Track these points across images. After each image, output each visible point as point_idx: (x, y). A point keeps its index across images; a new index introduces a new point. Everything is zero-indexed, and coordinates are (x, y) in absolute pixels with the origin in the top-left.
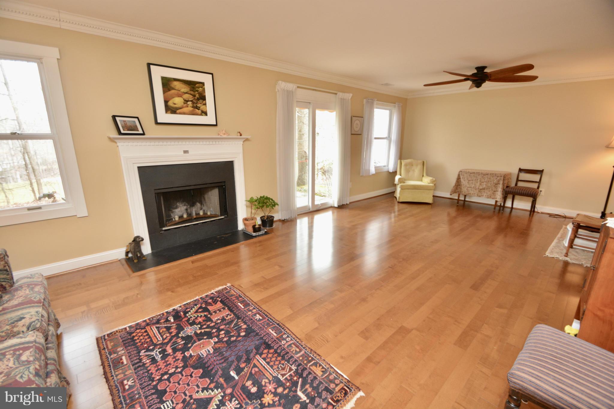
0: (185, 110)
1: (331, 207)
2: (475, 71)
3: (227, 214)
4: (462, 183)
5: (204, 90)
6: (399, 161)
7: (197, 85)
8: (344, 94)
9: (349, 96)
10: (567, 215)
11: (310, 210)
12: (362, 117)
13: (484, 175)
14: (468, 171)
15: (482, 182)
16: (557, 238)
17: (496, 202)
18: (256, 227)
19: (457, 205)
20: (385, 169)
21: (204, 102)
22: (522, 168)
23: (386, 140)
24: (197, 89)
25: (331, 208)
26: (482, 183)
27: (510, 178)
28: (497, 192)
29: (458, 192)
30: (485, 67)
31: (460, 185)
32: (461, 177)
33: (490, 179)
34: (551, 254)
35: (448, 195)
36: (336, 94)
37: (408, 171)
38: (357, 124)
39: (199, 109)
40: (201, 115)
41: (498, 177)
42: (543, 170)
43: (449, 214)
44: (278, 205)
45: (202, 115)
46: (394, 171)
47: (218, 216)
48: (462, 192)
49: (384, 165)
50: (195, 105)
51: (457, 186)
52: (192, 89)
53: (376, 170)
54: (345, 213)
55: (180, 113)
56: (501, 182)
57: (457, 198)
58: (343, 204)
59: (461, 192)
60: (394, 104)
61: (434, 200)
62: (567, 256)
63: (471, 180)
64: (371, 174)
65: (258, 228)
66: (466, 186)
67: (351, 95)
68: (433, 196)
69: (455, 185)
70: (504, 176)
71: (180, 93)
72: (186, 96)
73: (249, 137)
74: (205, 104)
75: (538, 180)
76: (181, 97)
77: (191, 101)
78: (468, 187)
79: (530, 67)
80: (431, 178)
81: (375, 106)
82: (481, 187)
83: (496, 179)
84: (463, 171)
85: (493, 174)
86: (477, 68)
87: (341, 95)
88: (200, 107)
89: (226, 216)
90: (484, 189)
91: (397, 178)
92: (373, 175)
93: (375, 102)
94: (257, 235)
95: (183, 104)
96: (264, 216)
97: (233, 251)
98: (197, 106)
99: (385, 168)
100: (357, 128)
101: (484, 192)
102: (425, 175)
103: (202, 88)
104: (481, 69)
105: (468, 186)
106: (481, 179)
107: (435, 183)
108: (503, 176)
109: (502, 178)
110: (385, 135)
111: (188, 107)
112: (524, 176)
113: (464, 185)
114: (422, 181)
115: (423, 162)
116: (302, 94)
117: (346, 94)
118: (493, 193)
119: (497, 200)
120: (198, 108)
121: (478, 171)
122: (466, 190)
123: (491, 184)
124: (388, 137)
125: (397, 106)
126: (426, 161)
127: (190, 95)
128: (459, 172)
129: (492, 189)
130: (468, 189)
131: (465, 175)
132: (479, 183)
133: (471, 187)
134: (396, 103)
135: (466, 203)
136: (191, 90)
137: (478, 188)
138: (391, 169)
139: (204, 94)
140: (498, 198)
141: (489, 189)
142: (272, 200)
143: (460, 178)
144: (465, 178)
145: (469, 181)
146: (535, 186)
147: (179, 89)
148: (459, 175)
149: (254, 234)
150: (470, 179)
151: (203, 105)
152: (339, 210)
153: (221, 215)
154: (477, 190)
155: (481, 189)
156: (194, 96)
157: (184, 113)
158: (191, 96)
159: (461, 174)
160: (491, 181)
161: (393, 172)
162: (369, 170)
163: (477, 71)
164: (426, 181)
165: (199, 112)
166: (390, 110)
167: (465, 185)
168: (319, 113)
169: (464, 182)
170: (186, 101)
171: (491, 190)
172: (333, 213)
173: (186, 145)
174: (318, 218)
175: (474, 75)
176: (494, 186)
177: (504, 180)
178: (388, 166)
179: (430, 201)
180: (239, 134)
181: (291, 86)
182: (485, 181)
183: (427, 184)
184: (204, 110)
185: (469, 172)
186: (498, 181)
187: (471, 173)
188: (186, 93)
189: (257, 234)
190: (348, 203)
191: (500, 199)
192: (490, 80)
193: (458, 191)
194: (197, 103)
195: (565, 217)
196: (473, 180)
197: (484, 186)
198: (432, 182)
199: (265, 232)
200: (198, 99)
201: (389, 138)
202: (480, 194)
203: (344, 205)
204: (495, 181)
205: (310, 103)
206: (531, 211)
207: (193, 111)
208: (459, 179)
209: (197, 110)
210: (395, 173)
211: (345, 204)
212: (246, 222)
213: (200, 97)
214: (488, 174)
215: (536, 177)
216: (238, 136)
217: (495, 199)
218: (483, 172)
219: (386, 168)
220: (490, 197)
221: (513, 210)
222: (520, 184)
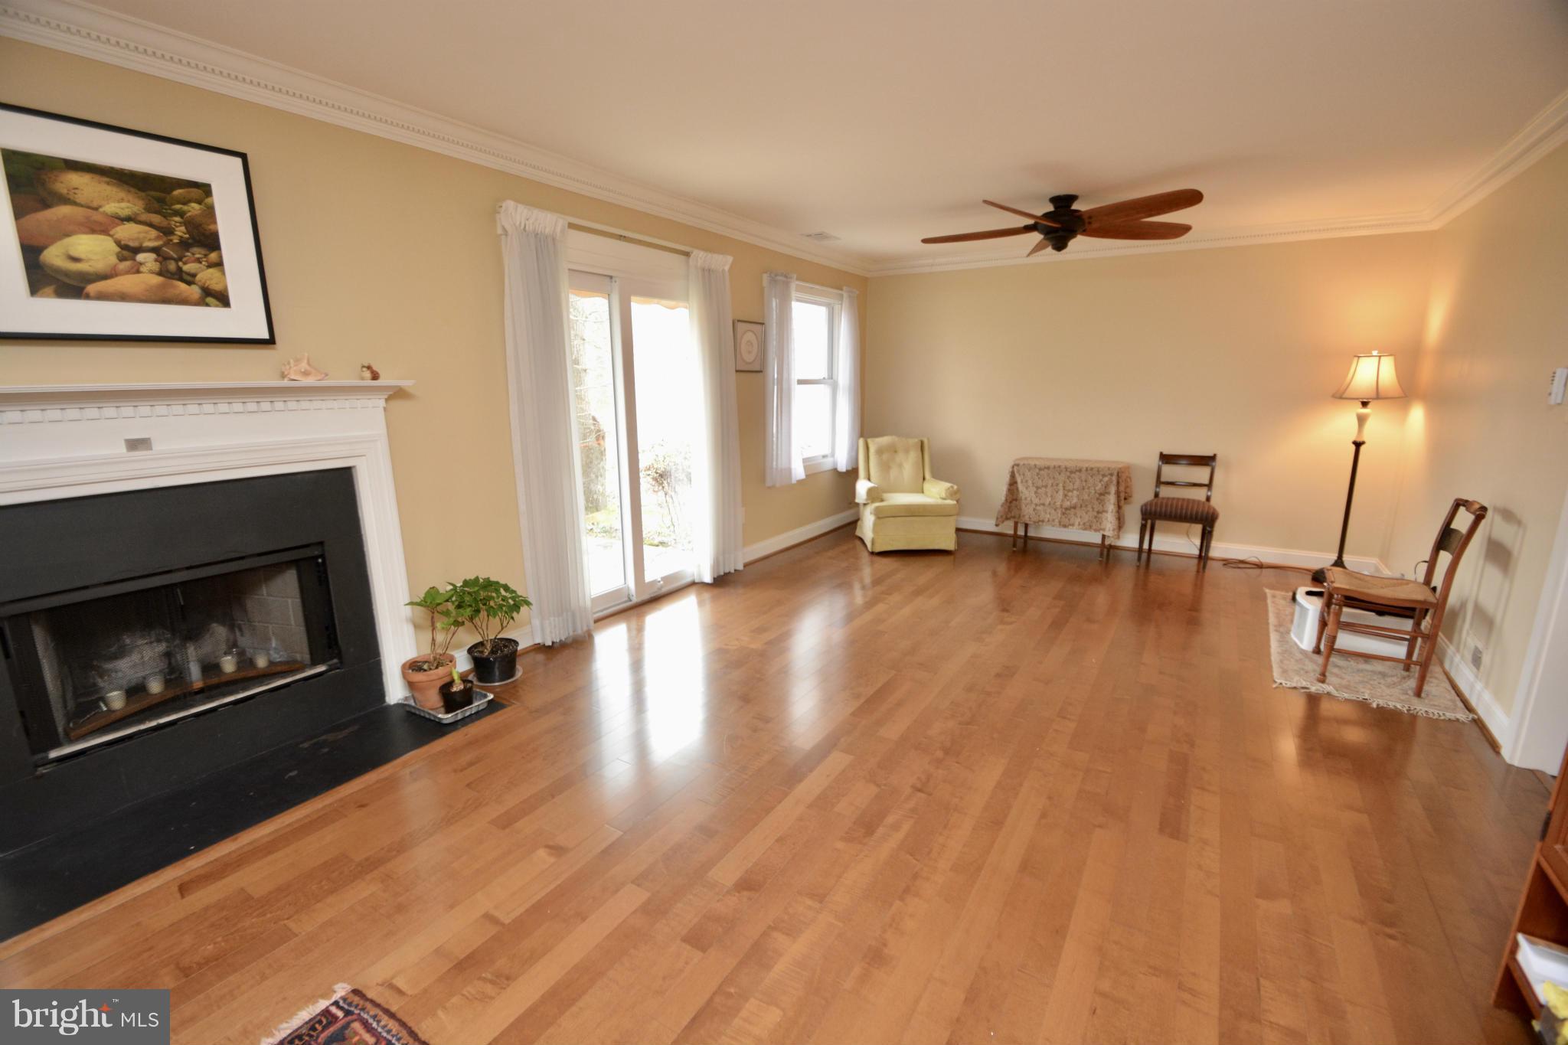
0: (125, 283)
1: (693, 584)
2: (1050, 208)
3: (339, 656)
4: (1021, 495)
5: (210, 211)
6: (861, 442)
7: (177, 192)
8: (710, 255)
9: (722, 262)
10: (1266, 559)
11: (631, 600)
12: (763, 324)
13: (1071, 472)
14: (1032, 463)
15: (1069, 491)
16: (1272, 628)
17: (1104, 537)
18: (454, 689)
19: (1014, 552)
20: (828, 464)
21: (213, 256)
22: (1165, 453)
23: (822, 386)
24: (178, 207)
25: (693, 589)
26: (1070, 494)
27: (1130, 478)
28: (1104, 514)
29: (1014, 517)
30: (1072, 198)
31: (1016, 500)
32: (1019, 480)
33: (1086, 481)
35: (989, 525)
36: (687, 254)
37: (885, 467)
38: (750, 343)
39: (189, 283)
40: (201, 302)
41: (1104, 476)
42: (1215, 455)
43: (994, 574)
44: (528, 603)
45: (207, 305)
46: (850, 468)
47: (302, 669)
48: (1024, 516)
49: (823, 453)
50: (172, 266)
51: (1011, 502)
52: (156, 205)
53: (805, 468)
55: (102, 297)
56: (1113, 489)
57: (1011, 532)
58: (727, 571)
59: (1020, 517)
60: (840, 292)
61: (959, 543)
63: (1043, 486)
64: (794, 481)
65: (461, 692)
66: (1031, 500)
67: (730, 259)
68: (958, 530)
69: (1006, 500)
70: (1118, 473)
71: (96, 216)
72: (129, 232)
73: (406, 383)
74: (219, 264)
75: (1206, 482)
76: (105, 231)
77: (154, 250)
78: (1036, 505)
79: (1192, 198)
80: (948, 485)
81: (794, 294)
82: (1067, 504)
83: (1101, 481)
84: (1022, 463)
85: (1092, 469)
86: (1054, 200)
87: (700, 257)
88: (194, 276)
89: (335, 661)
90: (1075, 508)
91: (862, 487)
92: (800, 482)
93: (794, 285)
94: (460, 717)
95: (113, 260)
96: (481, 644)
98: (180, 269)
99: (825, 460)
100: (750, 352)
101: (1075, 514)
102: (928, 476)
103: (199, 202)
104: (1063, 203)
105: (1036, 501)
106: (1065, 482)
107: (958, 496)
108: (1116, 474)
109: (1114, 478)
110: (822, 373)
111: (138, 272)
112: (1170, 472)
113: (1026, 499)
114: (923, 492)
115: (922, 443)
116: (581, 248)
117: (716, 256)
118: (1096, 517)
119: (1105, 534)
120: (189, 279)
121: (1057, 464)
122: (1031, 511)
123: (1089, 495)
124: (829, 378)
125: (845, 295)
126: (928, 439)
127: (147, 228)
128: (1013, 467)
129: (1093, 508)
130: (1038, 508)
131: (1028, 474)
132: (1061, 493)
133: (1044, 505)
134: (844, 288)
135: (1030, 543)
136: (148, 210)
137: (1061, 506)
138: (843, 467)
139: (212, 227)
140: (1107, 529)
141: (1086, 506)
142: (506, 588)
143: (1016, 483)
144: (1027, 481)
145: (1038, 488)
146: (1199, 494)
147: (95, 204)
148: (1013, 476)
149: (447, 718)
150: (1040, 483)
151: (210, 266)
152: (716, 591)
153: (314, 663)
154: (1059, 511)
155: (1066, 509)
156: (167, 232)
157: (123, 297)
158: (154, 233)
159: (1018, 471)
160: (1089, 488)
161: (848, 472)
162: (789, 470)
163: (1056, 208)
164: (935, 493)
165: (194, 291)
166: (828, 305)
167: (1029, 499)
168: (642, 311)
169: (1025, 492)
170: (128, 251)
171: (1091, 510)
172: (701, 603)
173: (138, 420)
174: (656, 620)
175: (1047, 216)
176: (1098, 499)
177: (1118, 483)
178: (833, 455)
179: (948, 542)
180: (368, 374)
181: (548, 221)
182: (1075, 487)
183: (940, 501)
184: (216, 286)
185: (1035, 465)
186: (1105, 487)
187: (1040, 469)
188: (129, 219)
189: (459, 714)
190: (740, 567)
191: (1114, 530)
192: (1086, 233)
193: (1013, 514)
194: (180, 259)
195: (1260, 566)
196: (1046, 487)
197: (1075, 500)
198: (952, 494)
199: (490, 702)
200: (185, 245)
201: (831, 379)
202: (1065, 521)
203: (729, 573)
204: (1099, 487)
205: (611, 277)
206: (1198, 557)
207: (162, 286)
208: (1013, 483)
209: (182, 286)
210: (852, 475)
211: (733, 571)
212: (419, 677)
213: (192, 237)
214: (1080, 471)
215: (1201, 474)
216: (363, 379)
217: (1102, 532)
218: (1068, 464)
219: (829, 460)
220: (1091, 527)
221: (1153, 557)
222: (1166, 492)
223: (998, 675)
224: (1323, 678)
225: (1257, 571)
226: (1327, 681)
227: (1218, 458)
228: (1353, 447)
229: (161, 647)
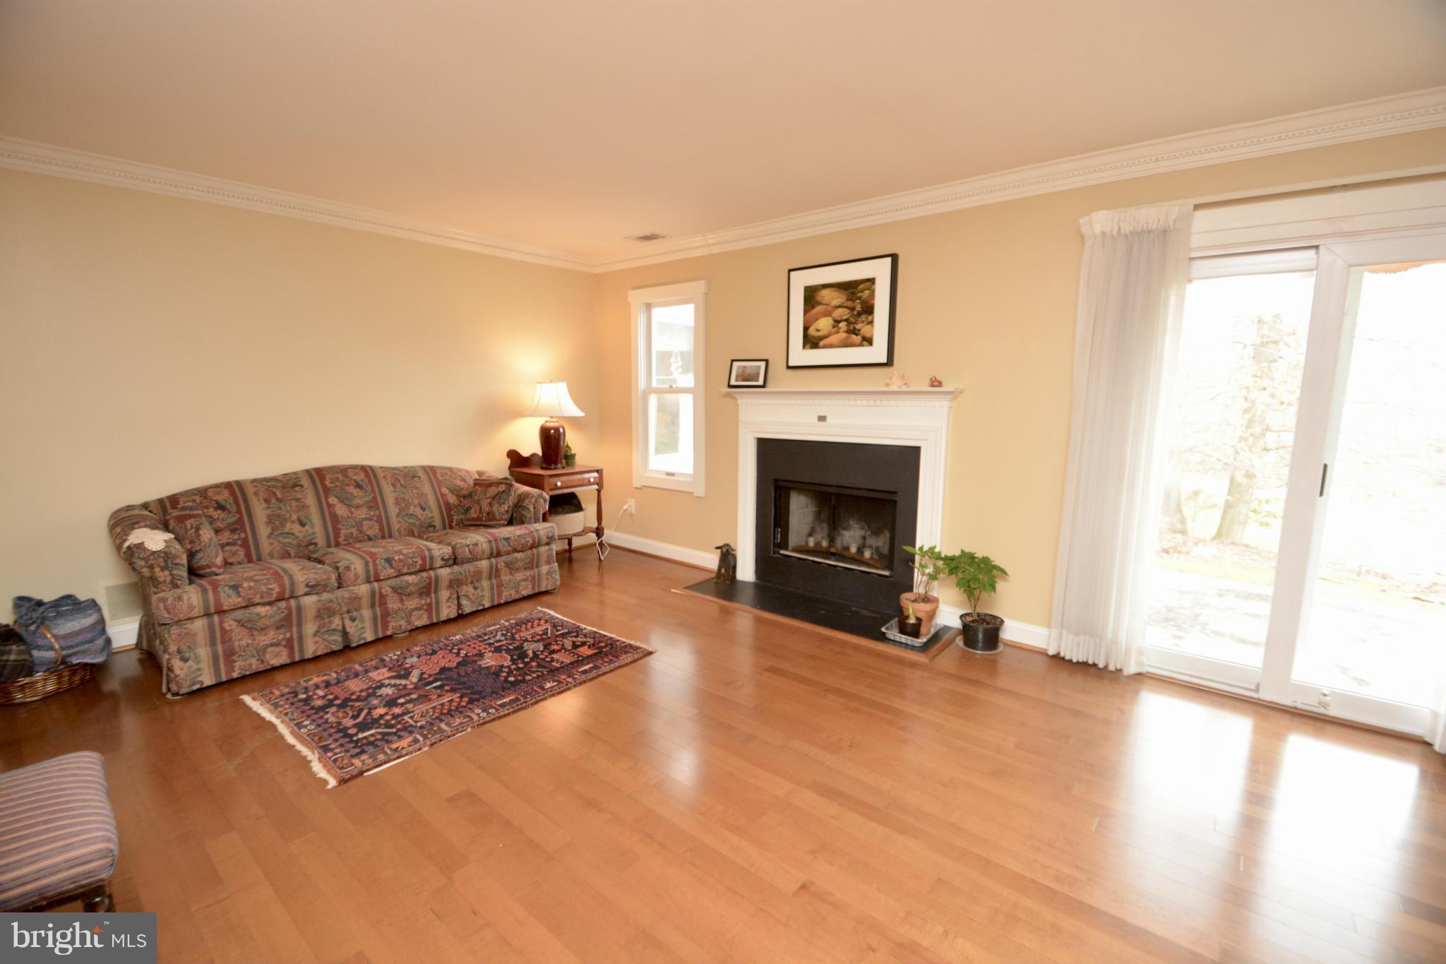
0: (833, 339)
5: (873, 292)
7: (861, 287)
18: (907, 621)
21: (870, 318)
24: (859, 294)
39: (857, 335)
40: (861, 345)
45: (863, 346)
50: (852, 327)
52: (851, 297)
55: (825, 347)
71: (829, 308)
72: (840, 313)
73: (954, 389)
74: (871, 322)
76: (830, 315)
77: (847, 320)
88: (859, 330)
89: (892, 572)
95: (831, 328)
98: (855, 328)
103: (868, 290)
111: (838, 332)
120: (855, 332)
127: (845, 309)
136: (847, 300)
139: (872, 302)
147: (828, 303)
151: (867, 324)
156: (852, 309)
157: (831, 346)
158: (847, 311)
165: (857, 339)
170: (837, 322)
173: (824, 406)
184: (868, 335)
188: (840, 307)
194: (856, 323)
200: (859, 314)
207: (846, 338)
209: (854, 336)
213: (863, 310)
216: (931, 386)
229: (863, 533)
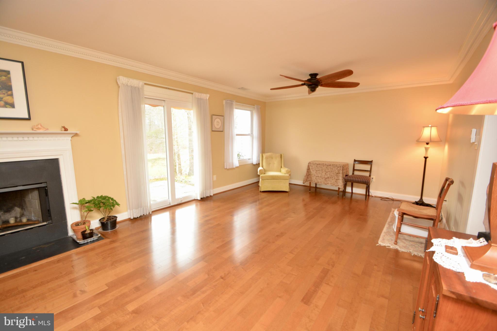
1: (195, 200)
2: (310, 77)
3: (51, 219)
4: (311, 173)
5: (9, 79)
6: (261, 155)
8: (200, 94)
9: (206, 96)
10: (395, 197)
11: (170, 204)
12: (223, 116)
13: (327, 166)
14: (315, 162)
15: (326, 172)
16: (387, 223)
17: (339, 188)
18: (86, 233)
19: (310, 192)
20: (250, 162)
21: (9, 92)
22: (356, 160)
23: (249, 136)
25: (194, 202)
26: (327, 173)
27: (348, 168)
28: (338, 180)
29: (309, 181)
30: (316, 75)
31: (310, 175)
32: (311, 168)
33: (332, 169)
34: (382, 243)
35: (300, 182)
36: (192, 94)
37: (268, 164)
38: (218, 122)
40: (4, 107)
41: (338, 167)
42: (372, 161)
43: (303, 200)
44: (118, 205)
45: (7, 107)
46: (258, 163)
47: (40, 222)
48: (312, 180)
49: (249, 158)
51: (308, 176)
53: (239, 163)
54: (210, 204)
56: (341, 172)
57: (309, 185)
58: (207, 196)
59: (311, 181)
60: (254, 106)
61: (290, 188)
62: (396, 244)
63: (318, 170)
64: (234, 167)
65: (89, 233)
66: (315, 175)
67: (208, 95)
68: (290, 184)
69: (306, 175)
70: (343, 166)
73: (78, 132)
74: (11, 95)
75: (369, 170)
78: (316, 177)
79: (349, 73)
80: (287, 169)
81: (234, 106)
82: (326, 177)
83: (337, 169)
84: (311, 162)
85: (334, 165)
86: (311, 75)
87: (197, 95)
88: (2, 98)
89: (51, 221)
90: (329, 178)
91: (260, 168)
92: (237, 167)
93: (234, 103)
96: (104, 218)
97: (36, 271)
99: (249, 160)
100: (218, 125)
101: (329, 180)
102: (282, 166)
103: (5, 76)
104: (314, 76)
105: (316, 175)
106: (325, 169)
107: (290, 173)
108: (342, 167)
109: (341, 168)
110: (249, 132)
112: (359, 166)
113: (313, 174)
114: (281, 172)
115: (281, 155)
116: (149, 91)
117: (202, 94)
118: (336, 181)
119: (339, 187)
120: (0, 100)
121: (323, 163)
122: (315, 179)
123: (333, 174)
124: (251, 134)
125: (255, 107)
126: (283, 154)
128: (309, 164)
129: (335, 178)
130: (317, 178)
131: (313, 166)
132: (324, 173)
133: (318, 177)
134: (255, 105)
135: (318, 190)
137: (324, 177)
138: (255, 162)
139: (9, 84)
140: (340, 185)
141: (332, 177)
142: (112, 199)
143: (310, 169)
144: (313, 169)
145: (316, 171)
146: (367, 174)
148: (308, 166)
149: (81, 242)
150: (317, 169)
151: (8, 95)
152: (202, 202)
153: (43, 221)
154: (324, 179)
155: (326, 178)
159: (310, 165)
160: (333, 171)
161: (256, 164)
162: (233, 163)
163: (311, 77)
164: (283, 172)
165: (2, 103)
166: (250, 111)
167: (314, 175)
168: (174, 111)
169: (313, 172)
171: (334, 179)
172: (197, 205)
174: (179, 212)
175: (309, 80)
176: (336, 175)
177: (343, 170)
178: (252, 159)
179: (287, 189)
180: (63, 129)
181: (135, 83)
182: (329, 171)
183: (283, 175)
184: (10, 102)
185: (316, 163)
186: (339, 171)
187: (317, 165)
189: (86, 241)
190: (212, 195)
191: (342, 186)
192: (322, 85)
193: (309, 180)
195: (393, 200)
196: (319, 171)
197: (329, 175)
198: (287, 172)
199: (99, 237)
200: (0, 89)
201: (252, 134)
202: (326, 183)
204: (337, 171)
205: (164, 101)
206: (366, 195)
208: (308, 169)
210: (258, 165)
211: (209, 196)
212: (76, 228)
213: (2, 87)
214: (330, 165)
215: (367, 167)
216: (62, 131)
217: (338, 187)
218: (327, 163)
219: (251, 160)
220: (334, 185)
221: (353, 195)
222: (356, 173)
223: (277, 236)
224: (396, 243)
225: (392, 202)
226: (398, 244)
227: (373, 162)
228: (424, 159)
